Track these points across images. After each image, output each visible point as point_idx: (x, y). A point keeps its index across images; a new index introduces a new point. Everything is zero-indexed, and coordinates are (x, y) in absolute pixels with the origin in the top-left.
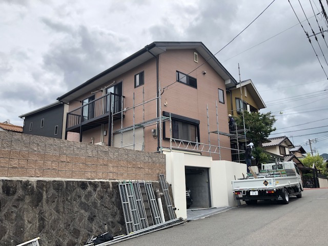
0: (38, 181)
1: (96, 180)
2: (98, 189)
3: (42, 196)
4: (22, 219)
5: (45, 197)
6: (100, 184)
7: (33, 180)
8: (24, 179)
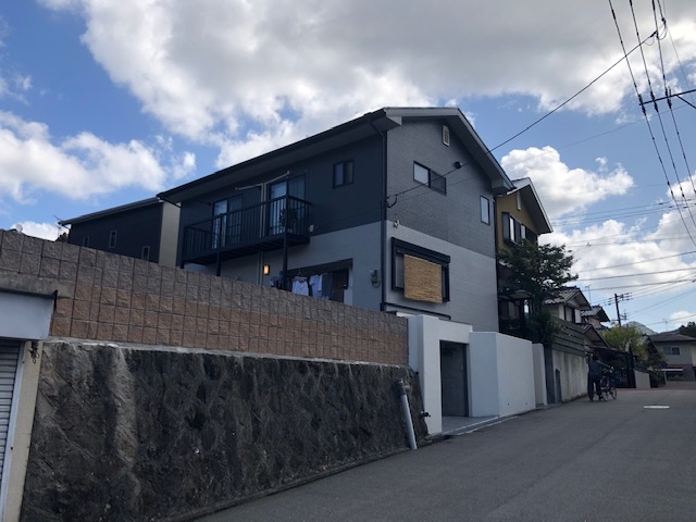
0: (245, 358)
1: (317, 360)
2: (321, 374)
3: (252, 382)
4: (232, 419)
5: (256, 384)
6: (322, 367)
7: (239, 355)
8: (228, 354)
